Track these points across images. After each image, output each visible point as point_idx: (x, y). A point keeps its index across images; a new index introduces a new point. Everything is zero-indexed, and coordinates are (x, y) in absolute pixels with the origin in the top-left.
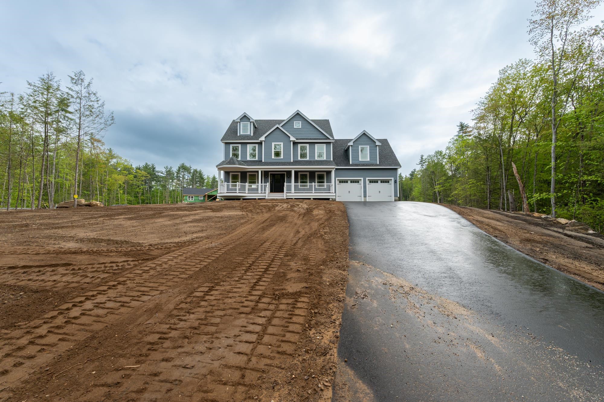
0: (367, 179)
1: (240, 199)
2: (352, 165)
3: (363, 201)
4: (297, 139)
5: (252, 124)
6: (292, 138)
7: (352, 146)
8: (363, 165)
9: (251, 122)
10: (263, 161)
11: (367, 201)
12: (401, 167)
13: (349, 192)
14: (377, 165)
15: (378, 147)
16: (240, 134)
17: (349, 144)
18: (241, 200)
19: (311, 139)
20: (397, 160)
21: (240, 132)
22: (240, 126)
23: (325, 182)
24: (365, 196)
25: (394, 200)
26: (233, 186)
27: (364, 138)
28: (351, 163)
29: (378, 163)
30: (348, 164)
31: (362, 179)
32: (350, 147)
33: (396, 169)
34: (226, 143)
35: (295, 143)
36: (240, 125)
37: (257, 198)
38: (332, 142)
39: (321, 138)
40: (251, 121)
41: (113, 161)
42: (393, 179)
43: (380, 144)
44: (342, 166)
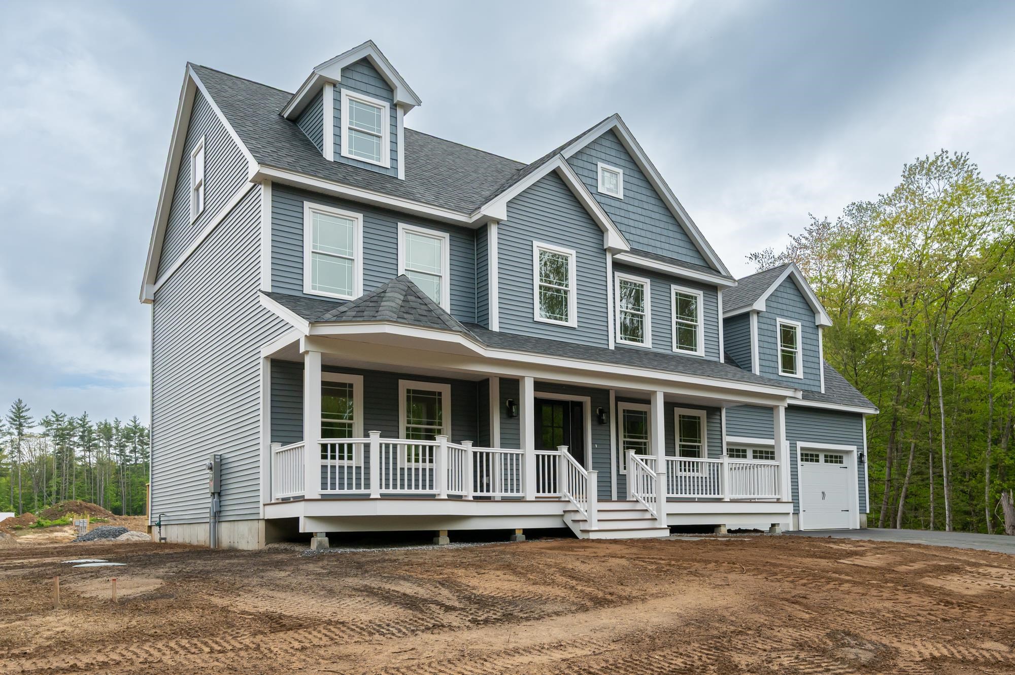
0: (799, 445)
5: (400, 116)
6: (615, 240)
7: (759, 313)
9: (396, 106)
10: (496, 328)
14: (823, 398)
16: (337, 152)
17: (755, 306)
18: (444, 540)
21: (337, 145)
22: (337, 109)
23: (705, 450)
26: (414, 455)
27: (792, 291)
29: (823, 390)
32: (755, 319)
33: (861, 417)
34: (277, 188)
36: (337, 101)
38: (723, 288)
40: (400, 96)
42: (854, 448)
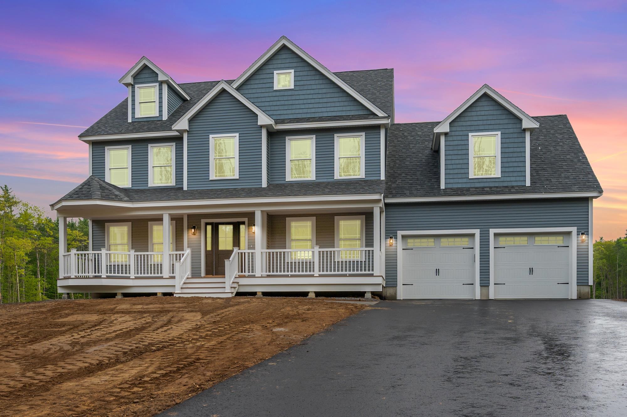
0: (492, 231)
1: (113, 295)
2: (446, 193)
3: (478, 297)
4: (277, 122)
5: (165, 88)
6: (264, 119)
7: (446, 134)
8: (482, 191)
9: (161, 83)
10: (185, 188)
11: (492, 297)
12: (601, 192)
13: (437, 272)
14: (524, 190)
15: (528, 136)
16: (133, 117)
17: (437, 130)
18: (119, 297)
19: (321, 119)
20: (591, 172)
21: (133, 113)
22: (134, 96)
23: (364, 242)
24: (485, 284)
25: (575, 297)
27: (486, 108)
28: (443, 186)
29: (528, 184)
30: (435, 189)
31: (477, 232)
32: (443, 139)
33: (586, 200)
34: (95, 144)
35: (273, 135)
36: (133, 92)
37: (159, 291)
38: (385, 126)
39: (352, 113)
40: (161, 78)
41: (16, 212)
42: (572, 229)
43: (536, 125)
44: (416, 196)
